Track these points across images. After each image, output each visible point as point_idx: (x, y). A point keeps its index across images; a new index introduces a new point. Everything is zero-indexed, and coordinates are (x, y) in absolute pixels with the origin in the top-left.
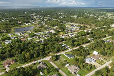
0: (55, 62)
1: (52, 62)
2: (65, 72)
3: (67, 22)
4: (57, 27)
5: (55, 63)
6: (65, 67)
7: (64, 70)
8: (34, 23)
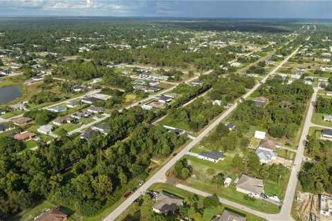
0: (189, 181)
1: (181, 183)
2: (237, 201)
3: (116, 63)
4: (100, 80)
5: (190, 185)
6: (226, 186)
7: (229, 196)
8: (5, 74)
